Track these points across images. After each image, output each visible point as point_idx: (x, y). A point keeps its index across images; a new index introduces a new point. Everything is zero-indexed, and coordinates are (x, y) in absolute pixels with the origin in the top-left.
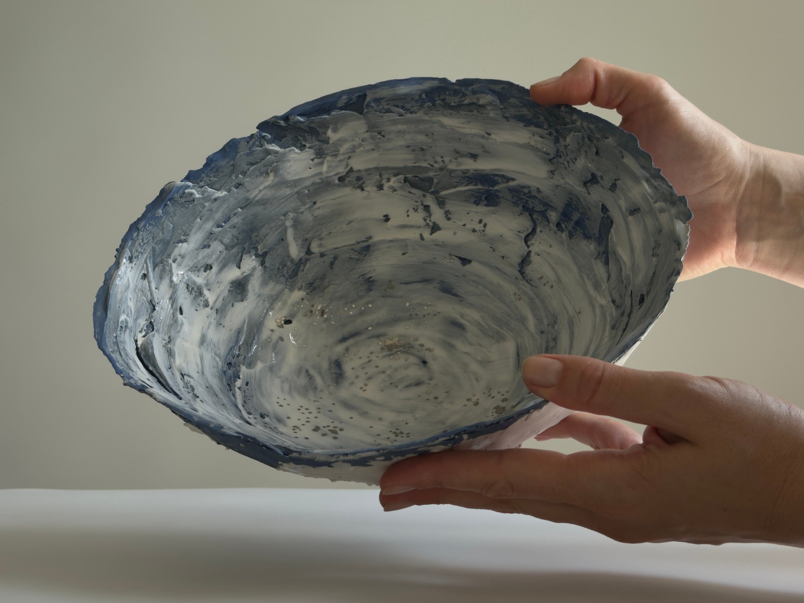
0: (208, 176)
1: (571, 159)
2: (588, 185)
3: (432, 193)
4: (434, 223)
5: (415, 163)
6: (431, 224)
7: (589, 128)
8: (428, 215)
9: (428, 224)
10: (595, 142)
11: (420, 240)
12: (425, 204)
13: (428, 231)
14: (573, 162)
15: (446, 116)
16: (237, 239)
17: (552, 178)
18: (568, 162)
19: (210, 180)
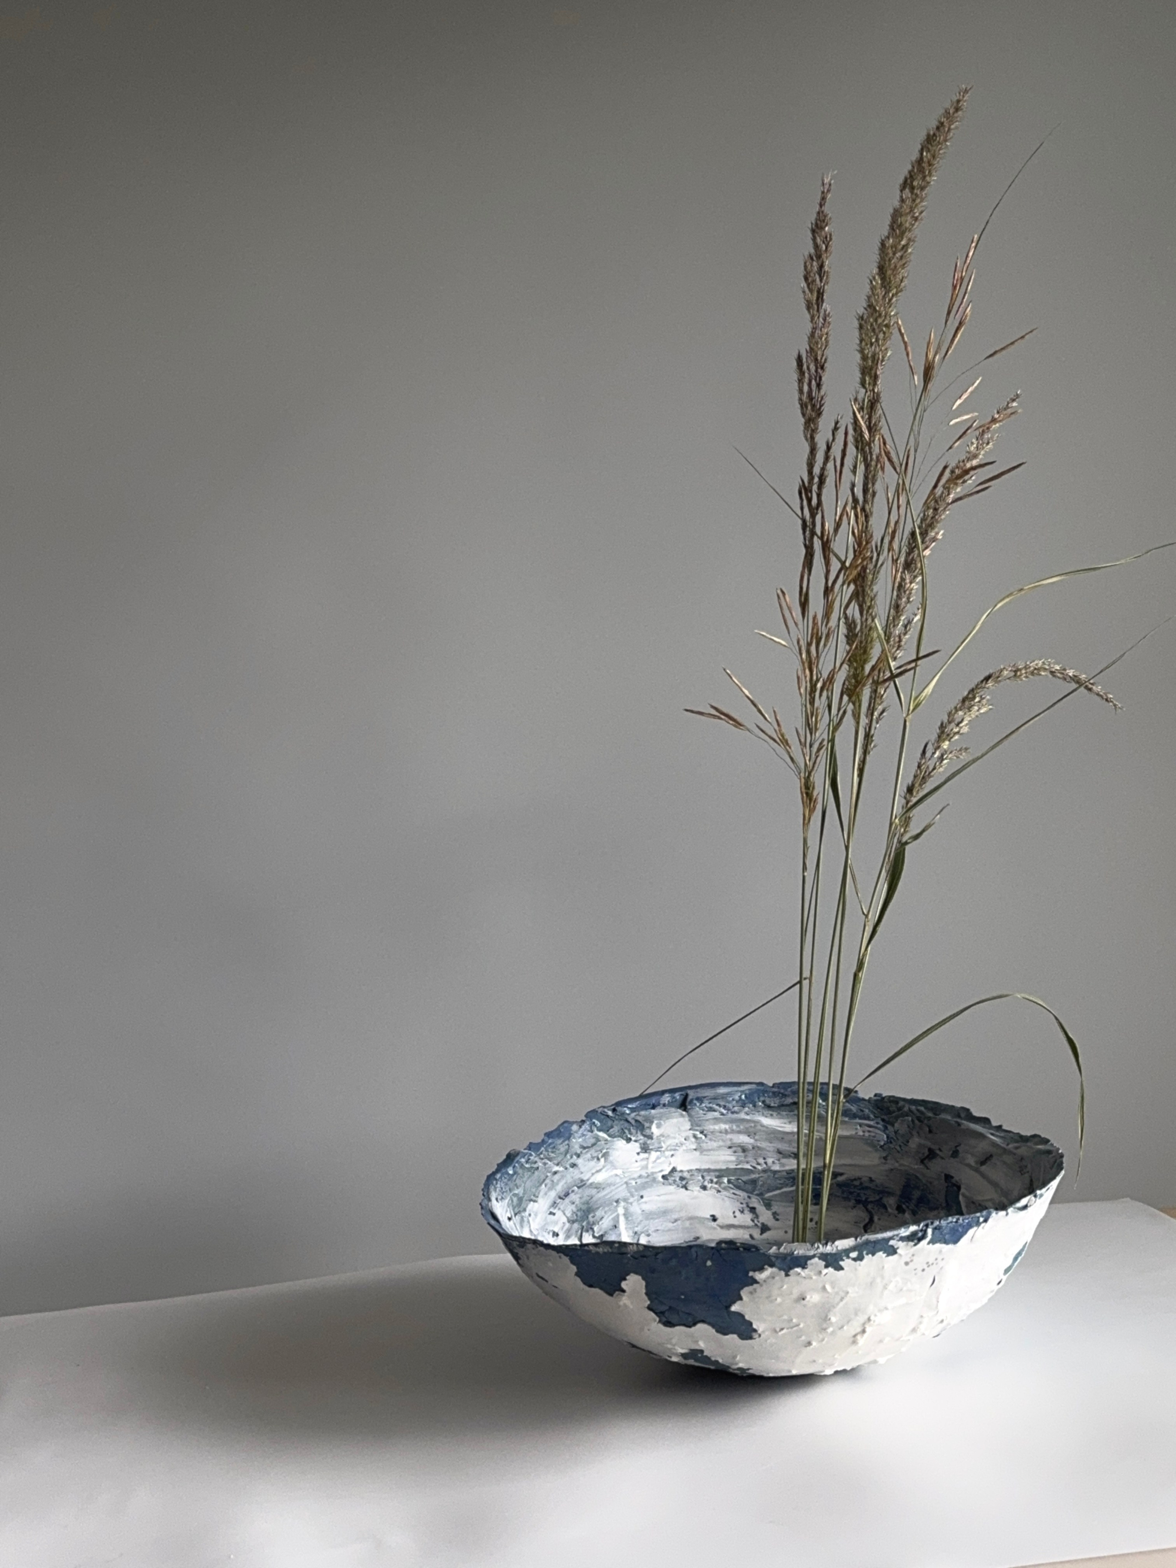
0: (547, 1151)
1: (903, 1143)
2: (926, 1162)
3: (757, 1195)
4: (763, 1224)
5: (736, 1165)
6: (759, 1224)
7: (918, 1110)
8: (754, 1216)
9: (756, 1225)
10: (926, 1122)
11: (750, 1239)
12: (751, 1205)
13: (759, 1231)
14: (905, 1144)
15: (766, 1117)
16: (577, 1215)
17: (885, 1164)
18: (900, 1146)
19: (548, 1154)
